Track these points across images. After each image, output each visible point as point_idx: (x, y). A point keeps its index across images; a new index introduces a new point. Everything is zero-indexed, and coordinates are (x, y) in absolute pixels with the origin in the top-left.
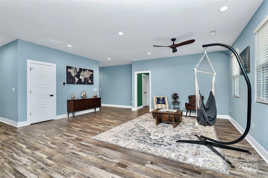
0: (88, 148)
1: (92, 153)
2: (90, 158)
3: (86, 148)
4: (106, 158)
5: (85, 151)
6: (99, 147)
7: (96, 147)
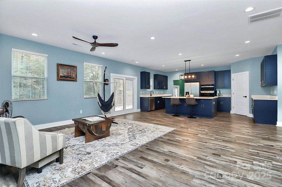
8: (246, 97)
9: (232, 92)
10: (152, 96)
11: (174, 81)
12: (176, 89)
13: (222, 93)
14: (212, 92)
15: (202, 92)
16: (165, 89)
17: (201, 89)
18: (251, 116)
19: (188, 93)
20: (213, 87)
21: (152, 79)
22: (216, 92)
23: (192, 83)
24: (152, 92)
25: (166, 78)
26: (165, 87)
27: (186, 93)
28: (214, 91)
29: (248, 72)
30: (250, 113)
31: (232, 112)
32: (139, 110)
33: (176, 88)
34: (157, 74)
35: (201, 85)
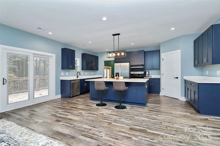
0: (84, 133)
1: (79, 128)
2: (79, 125)
3: (86, 133)
4: (68, 125)
5: (85, 130)
6: (72, 135)
7: (76, 135)
8: (177, 78)
9: (162, 73)
10: (79, 78)
11: (105, 62)
12: (108, 70)
13: (150, 73)
14: (142, 73)
15: (132, 73)
16: (94, 70)
17: (131, 70)
18: (183, 99)
19: (118, 74)
20: (143, 67)
21: (79, 59)
22: (145, 73)
23: (122, 64)
24: (79, 74)
25: (97, 58)
26: (95, 68)
27: (117, 73)
28: (143, 72)
29: (179, 51)
30: (182, 96)
31: (161, 94)
32: (59, 96)
33: (108, 68)
34: (85, 53)
35: (131, 66)
